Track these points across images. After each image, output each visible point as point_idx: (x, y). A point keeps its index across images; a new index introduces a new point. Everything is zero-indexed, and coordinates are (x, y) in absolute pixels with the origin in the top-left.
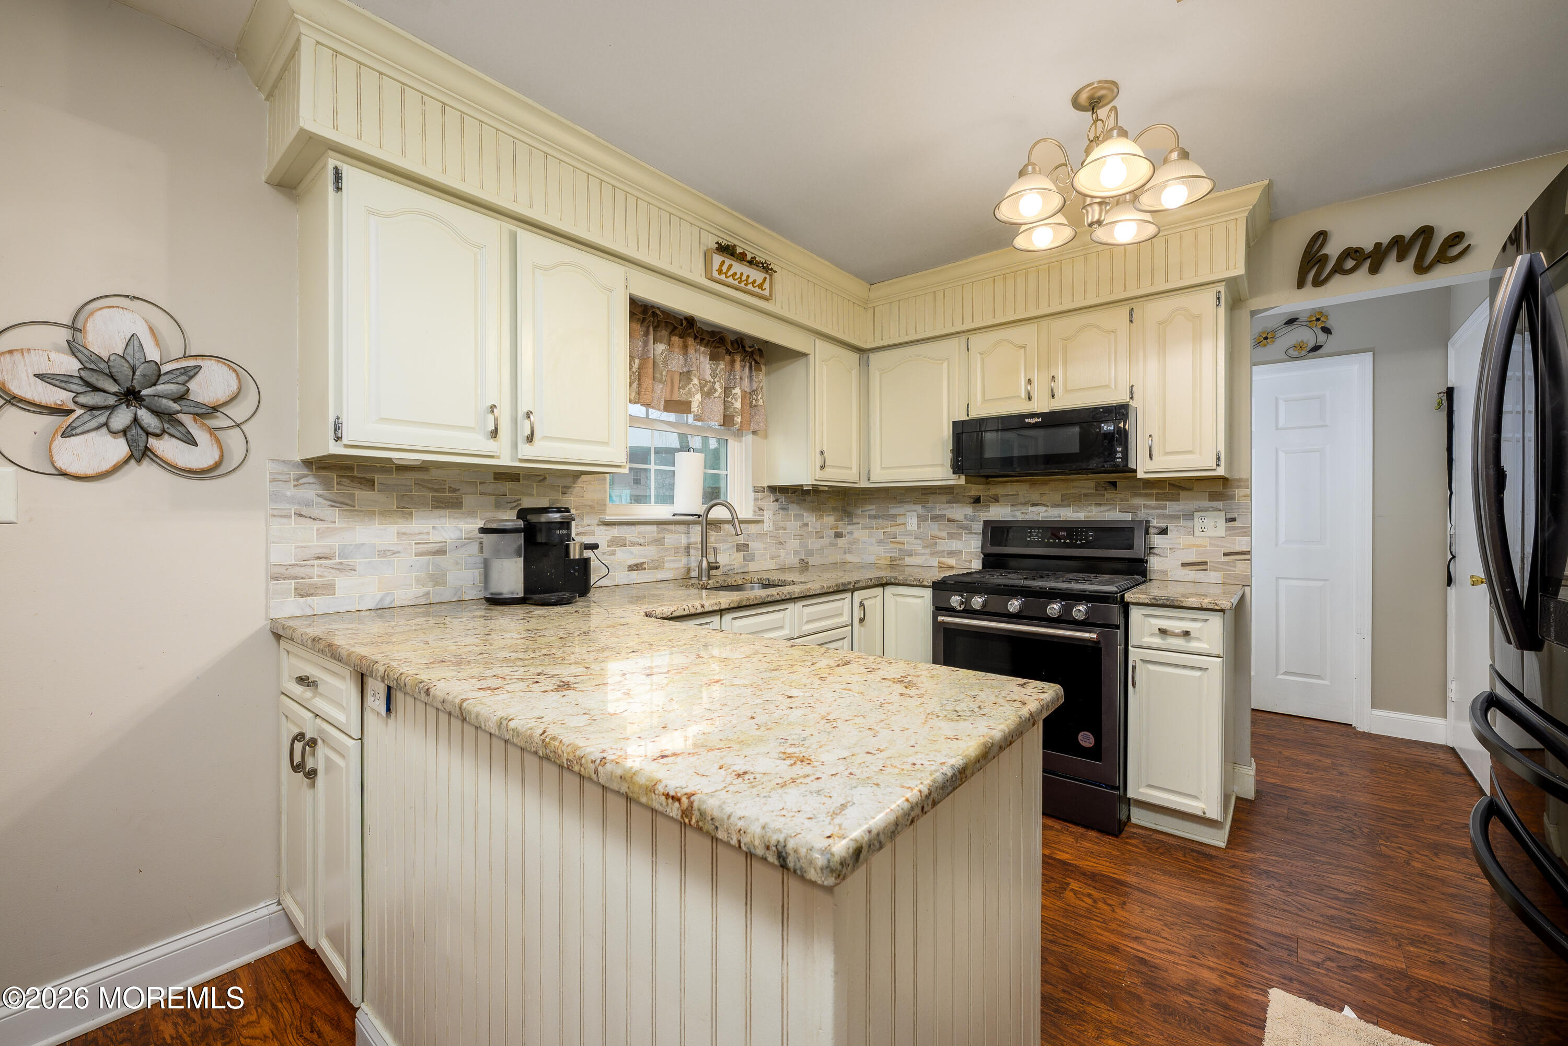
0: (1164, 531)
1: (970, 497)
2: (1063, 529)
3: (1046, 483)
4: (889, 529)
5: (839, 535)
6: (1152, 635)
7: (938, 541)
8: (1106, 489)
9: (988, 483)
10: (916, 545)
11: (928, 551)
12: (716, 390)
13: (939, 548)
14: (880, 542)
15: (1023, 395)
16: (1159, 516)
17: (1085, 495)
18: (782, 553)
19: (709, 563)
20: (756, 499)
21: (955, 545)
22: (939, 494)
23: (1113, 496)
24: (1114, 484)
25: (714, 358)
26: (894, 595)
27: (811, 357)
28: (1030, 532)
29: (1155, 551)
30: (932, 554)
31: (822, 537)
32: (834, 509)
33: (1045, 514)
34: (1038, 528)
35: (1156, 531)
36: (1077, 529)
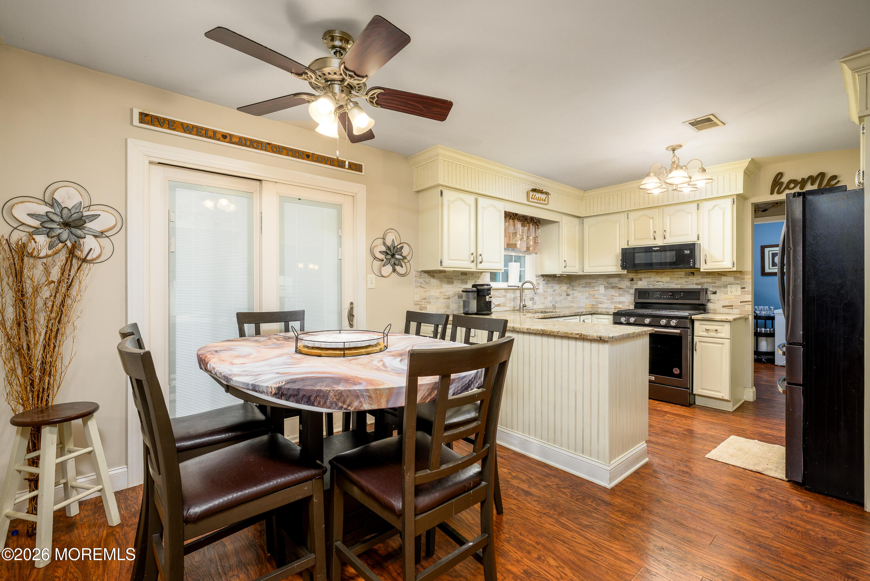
0: (715, 293)
1: (629, 278)
2: (670, 292)
3: (663, 273)
4: (591, 292)
5: (568, 295)
6: (703, 331)
7: (614, 297)
8: (690, 276)
9: (637, 273)
10: (604, 299)
11: (609, 301)
12: (524, 238)
13: (614, 300)
14: (587, 298)
15: (652, 237)
16: (713, 286)
17: (680, 278)
18: (546, 302)
19: (523, 305)
20: (537, 280)
21: (622, 299)
22: (615, 277)
23: (693, 278)
24: (693, 273)
25: (523, 225)
26: (596, 318)
27: (561, 223)
28: (656, 293)
29: (711, 301)
30: (612, 303)
31: (561, 296)
32: (566, 283)
33: (663, 286)
34: (659, 291)
35: (711, 293)
36: (676, 292)
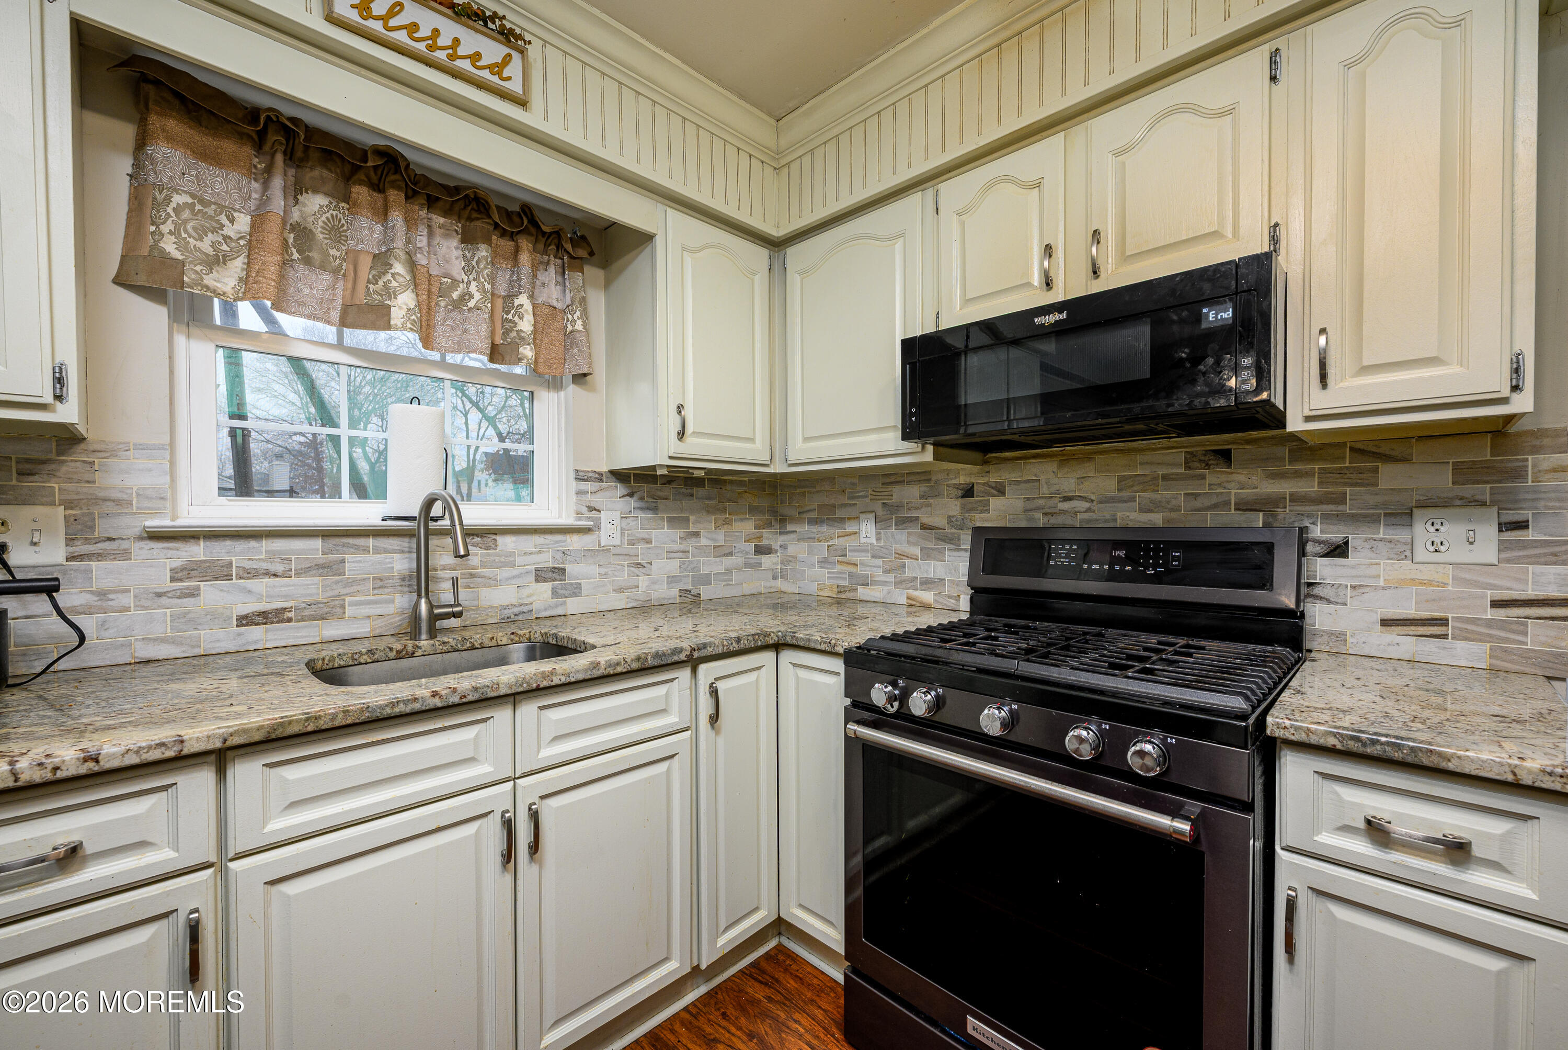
0: (1339, 550)
1: (956, 486)
2: (1117, 544)
3: (1088, 458)
4: (836, 541)
5: (762, 550)
6: (1346, 829)
7: (907, 561)
8: (1208, 466)
9: (985, 462)
10: (874, 568)
11: (891, 578)
12: (471, 296)
13: (908, 574)
14: (823, 562)
15: (1036, 279)
16: (1326, 517)
17: (1165, 478)
18: (643, 582)
19: (431, 606)
20: (579, 493)
21: (934, 569)
22: (909, 483)
23: (1223, 478)
24: (1225, 456)
25: (467, 239)
26: (795, 665)
27: (659, 241)
28: (1057, 550)
29: (1317, 591)
30: (899, 583)
31: (730, 554)
32: (752, 510)
33: (1086, 516)
34: (1071, 541)
35: (1318, 549)
36: (1148, 543)
